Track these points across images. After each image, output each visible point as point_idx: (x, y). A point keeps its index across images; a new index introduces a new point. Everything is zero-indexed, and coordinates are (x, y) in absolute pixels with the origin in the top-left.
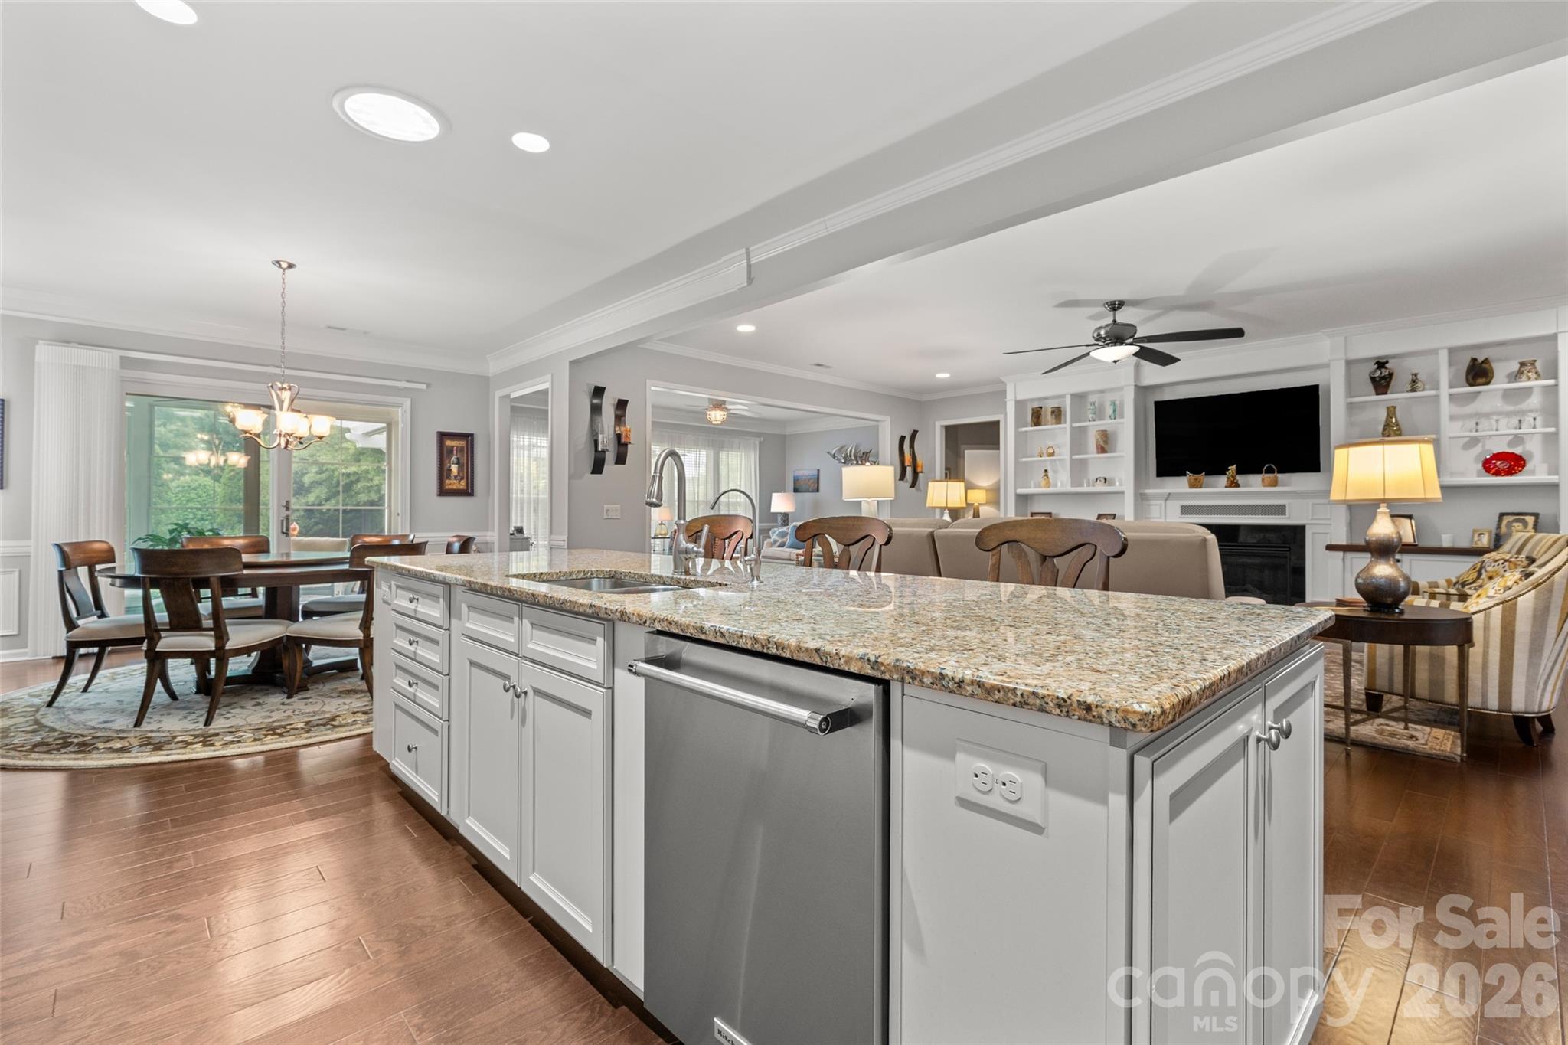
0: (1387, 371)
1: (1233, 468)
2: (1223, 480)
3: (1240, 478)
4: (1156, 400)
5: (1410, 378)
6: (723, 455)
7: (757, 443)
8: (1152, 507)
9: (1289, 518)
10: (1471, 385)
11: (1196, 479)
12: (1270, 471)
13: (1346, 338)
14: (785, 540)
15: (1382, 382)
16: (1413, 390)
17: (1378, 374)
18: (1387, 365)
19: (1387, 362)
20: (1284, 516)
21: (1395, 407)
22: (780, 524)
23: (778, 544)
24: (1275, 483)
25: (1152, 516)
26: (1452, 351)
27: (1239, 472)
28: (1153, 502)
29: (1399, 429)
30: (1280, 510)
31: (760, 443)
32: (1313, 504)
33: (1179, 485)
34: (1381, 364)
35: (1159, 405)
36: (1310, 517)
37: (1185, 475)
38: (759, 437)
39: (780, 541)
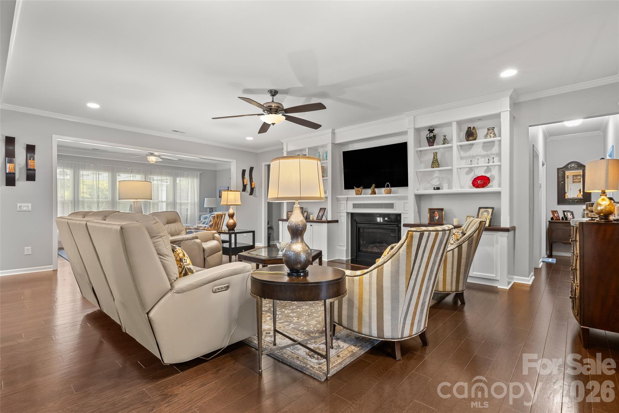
0: (433, 134)
1: (374, 185)
2: (369, 191)
3: (377, 190)
4: (343, 151)
5: (443, 138)
6: (178, 180)
7: (199, 174)
8: (342, 204)
9: (395, 210)
10: (467, 141)
11: (358, 190)
12: (388, 186)
13: (414, 117)
14: (206, 220)
15: (431, 140)
16: (444, 144)
17: (428, 136)
18: (433, 132)
19: (434, 130)
20: (393, 209)
21: (436, 153)
22: (208, 213)
23: (202, 222)
24: (390, 192)
25: (341, 209)
26: (459, 123)
27: (376, 187)
28: (342, 202)
29: (438, 164)
30: (391, 206)
31: (200, 174)
32: (404, 203)
33: (352, 193)
34: (431, 131)
35: (345, 153)
36: (403, 210)
37: (354, 188)
38: (200, 171)
39: (204, 221)
